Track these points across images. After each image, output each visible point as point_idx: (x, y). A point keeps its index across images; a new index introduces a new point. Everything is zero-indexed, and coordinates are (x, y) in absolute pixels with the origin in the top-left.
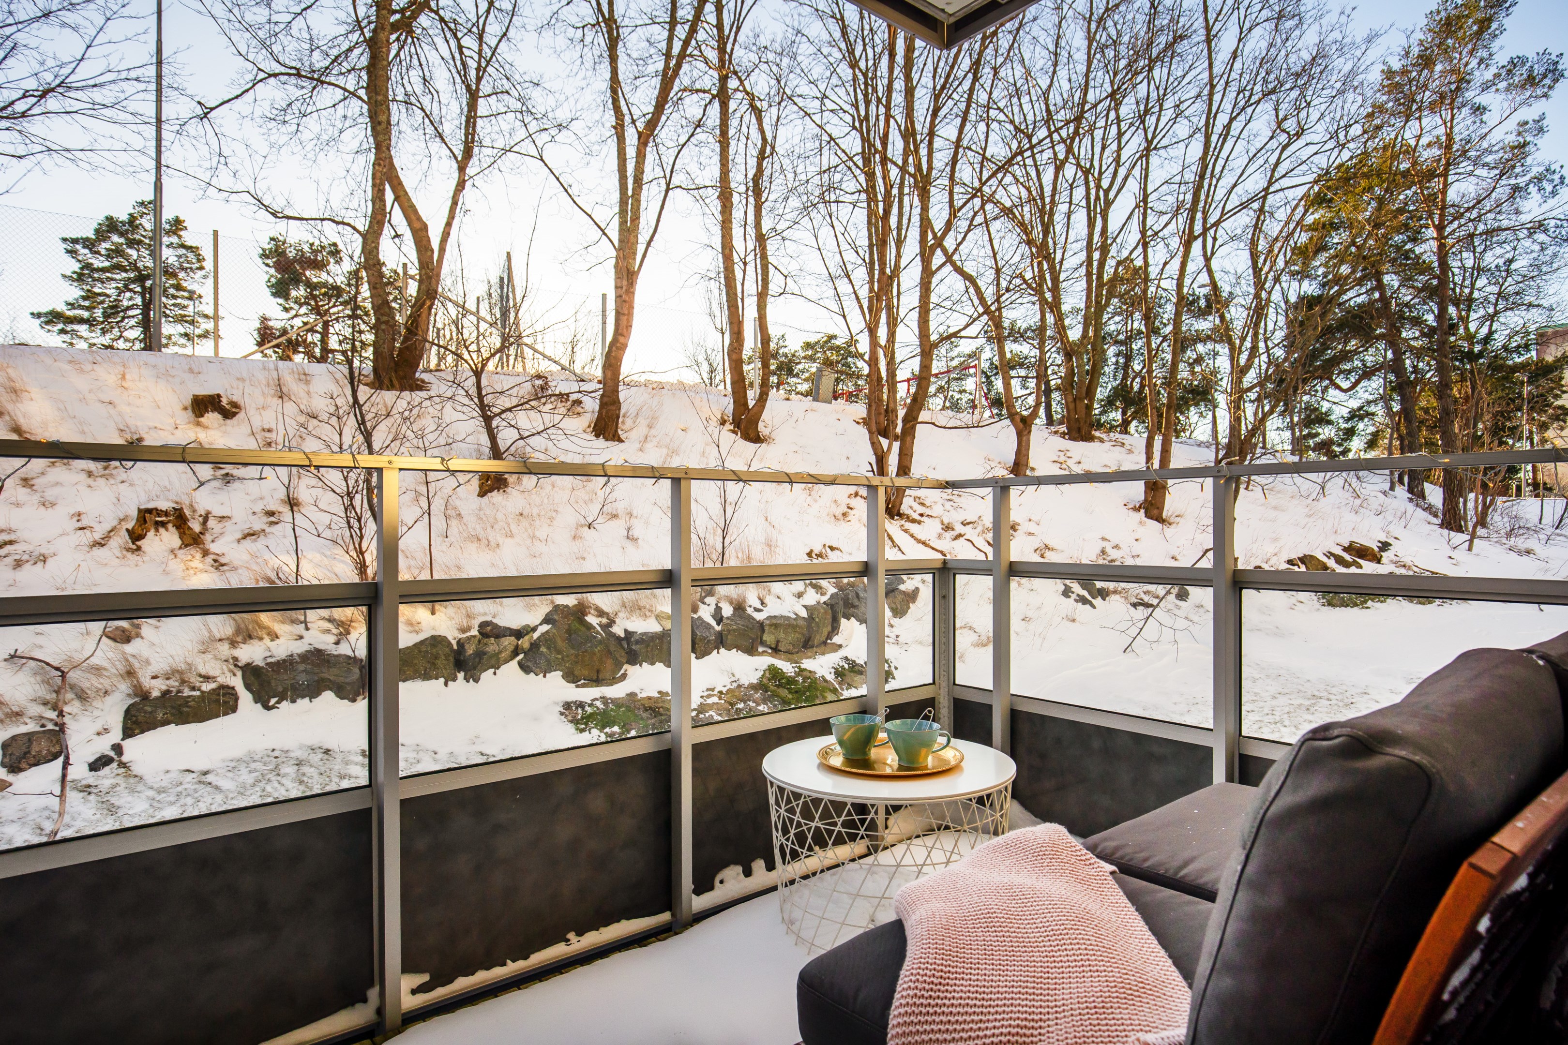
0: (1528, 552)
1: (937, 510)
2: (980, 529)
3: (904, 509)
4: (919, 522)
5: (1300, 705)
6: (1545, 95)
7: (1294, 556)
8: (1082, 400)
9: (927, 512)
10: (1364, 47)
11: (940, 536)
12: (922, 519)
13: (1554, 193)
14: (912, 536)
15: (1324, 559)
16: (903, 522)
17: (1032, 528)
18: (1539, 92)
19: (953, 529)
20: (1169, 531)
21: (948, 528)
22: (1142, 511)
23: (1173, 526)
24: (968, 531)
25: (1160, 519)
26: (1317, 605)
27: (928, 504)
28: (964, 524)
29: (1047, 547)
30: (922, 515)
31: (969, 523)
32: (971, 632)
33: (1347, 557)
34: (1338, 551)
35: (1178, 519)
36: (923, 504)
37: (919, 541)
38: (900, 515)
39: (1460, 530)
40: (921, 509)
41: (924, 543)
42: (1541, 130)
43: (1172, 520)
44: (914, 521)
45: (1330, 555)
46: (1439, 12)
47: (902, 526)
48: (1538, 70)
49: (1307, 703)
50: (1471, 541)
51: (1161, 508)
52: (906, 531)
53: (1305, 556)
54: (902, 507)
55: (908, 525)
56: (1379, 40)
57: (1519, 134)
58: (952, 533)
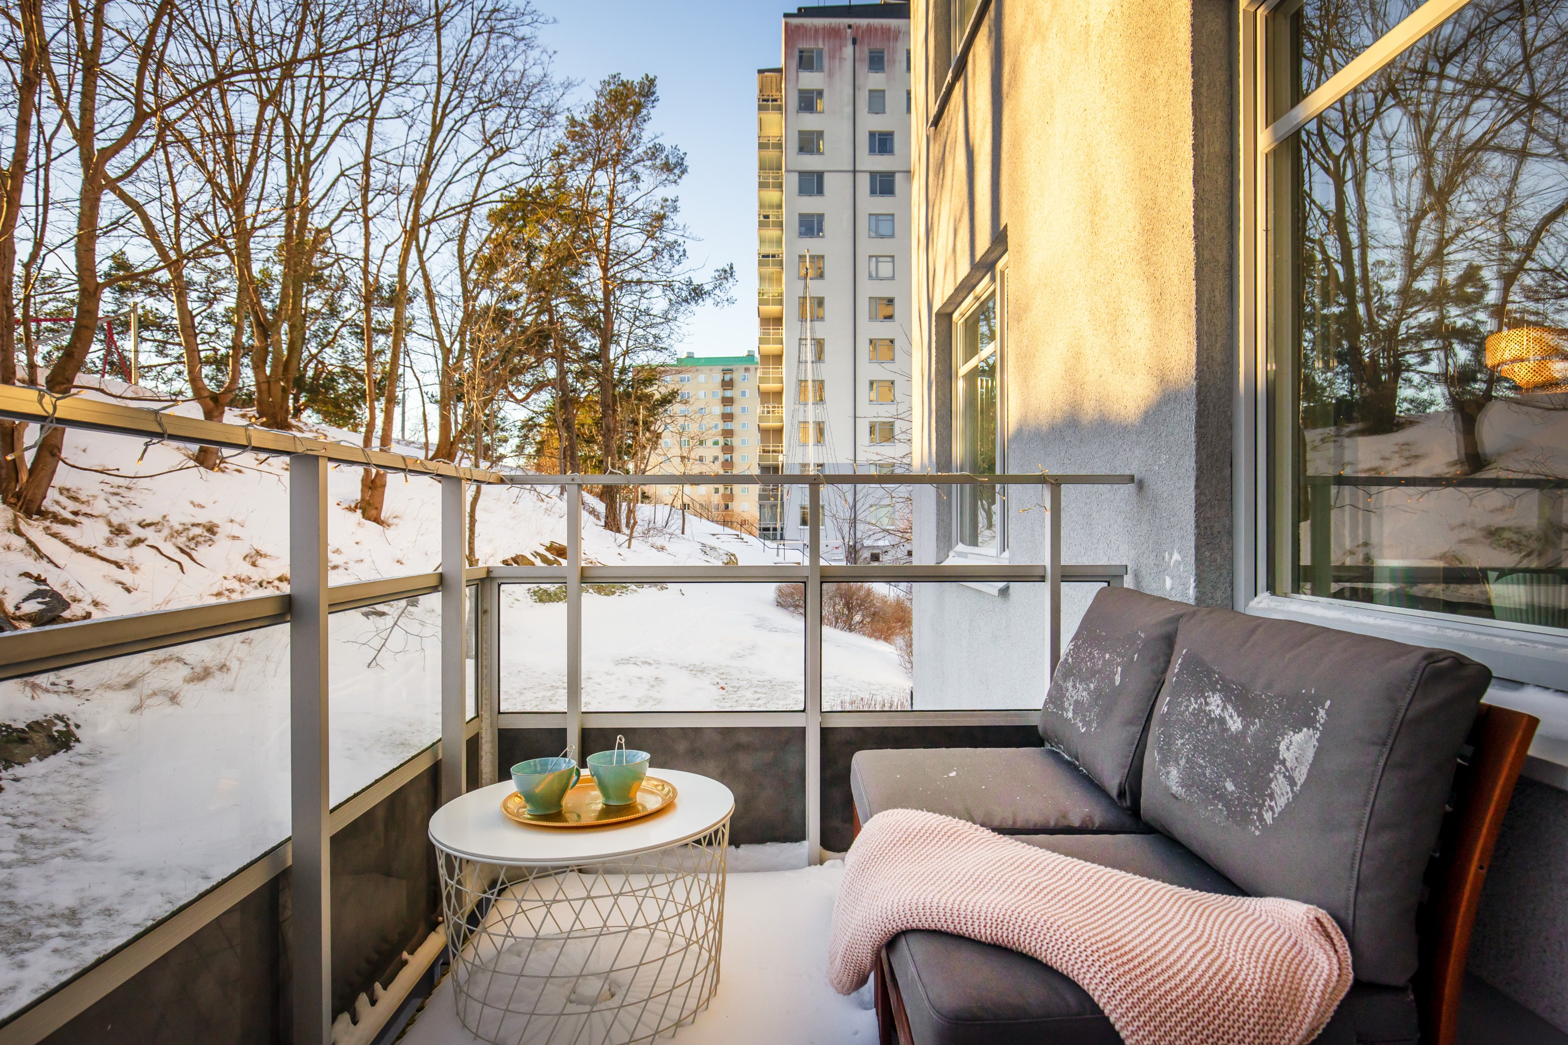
0: (663, 548)
1: (100, 507)
2: (166, 532)
3: (47, 504)
4: (74, 524)
5: (544, 697)
6: (675, 182)
7: (508, 557)
8: (278, 381)
9: (84, 509)
10: (561, 91)
11: (109, 542)
12: (77, 519)
13: (679, 262)
14: (66, 542)
15: (532, 558)
16: (47, 523)
17: (236, 530)
18: (671, 177)
19: (128, 533)
20: (390, 533)
21: (119, 530)
22: (359, 511)
23: (392, 528)
24: (149, 534)
25: (377, 520)
26: (531, 602)
27: (83, 498)
28: (142, 525)
29: (258, 553)
30: (76, 513)
31: (149, 525)
32: (180, 665)
33: (550, 556)
34: (542, 551)
35: (396, 521)
36: (75, 499)
37: (79, 549)
38: (43, 514)
39: (619, 530)
40: (72, 506)
41: (87, 552)
42: (675, 209)
43: (390, 521)
44: (65, 522)
45: (537, 554)
46: (609, 84)
47: (47, 529)
48: (672, 160)
49: (549, 694)
50: (630, 540)
51: (379, 509)
52: (55, 535)
53: (517, 556)
54: (44, 503)
55: (56, 527)
56: (574, 89)
57: (662, 208)
58: (126, 537)
